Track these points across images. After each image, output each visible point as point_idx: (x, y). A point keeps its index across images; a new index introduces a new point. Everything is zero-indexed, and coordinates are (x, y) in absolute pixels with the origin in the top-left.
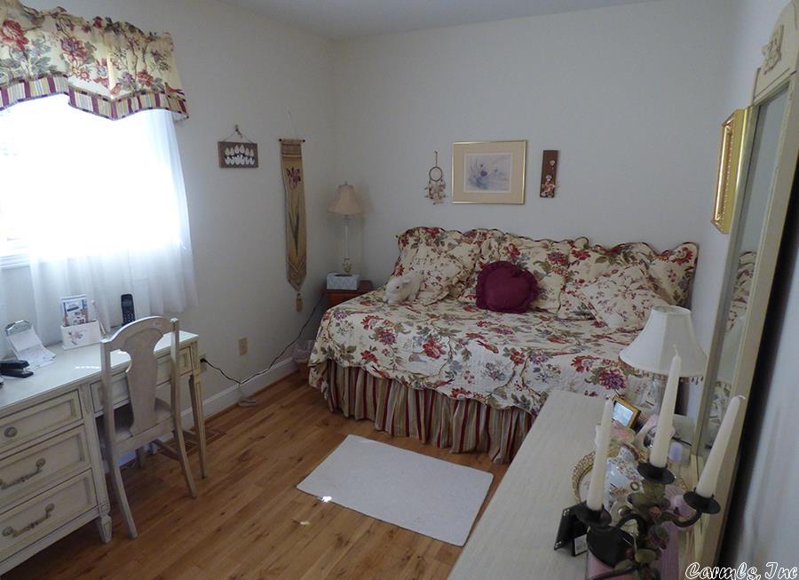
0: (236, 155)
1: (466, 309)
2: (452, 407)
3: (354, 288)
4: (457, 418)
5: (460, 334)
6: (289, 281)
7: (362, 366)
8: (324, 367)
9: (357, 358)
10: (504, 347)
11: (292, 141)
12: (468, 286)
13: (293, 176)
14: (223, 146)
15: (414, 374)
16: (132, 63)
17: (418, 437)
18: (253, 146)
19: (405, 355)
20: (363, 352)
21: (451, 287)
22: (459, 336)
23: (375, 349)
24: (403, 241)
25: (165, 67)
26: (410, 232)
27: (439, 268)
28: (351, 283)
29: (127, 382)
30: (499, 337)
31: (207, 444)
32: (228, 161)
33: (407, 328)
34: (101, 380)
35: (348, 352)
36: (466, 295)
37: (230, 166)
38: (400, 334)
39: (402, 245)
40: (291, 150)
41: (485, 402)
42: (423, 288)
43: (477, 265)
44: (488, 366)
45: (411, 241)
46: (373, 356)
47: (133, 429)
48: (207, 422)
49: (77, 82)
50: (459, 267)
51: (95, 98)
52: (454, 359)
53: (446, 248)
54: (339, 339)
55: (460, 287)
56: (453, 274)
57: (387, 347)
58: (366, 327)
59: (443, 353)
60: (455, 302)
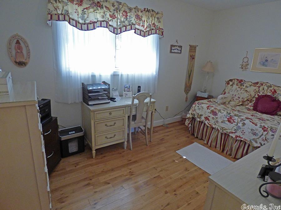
0: (175, 49)
1: (248, 110)
2: (234, 142)
3: (206, 97)
4: (236, 146)
5: (243, 117)
6: (185, 91)
7: (204, 122)
8: (191, 119)
9: (203, 118)
10: (260, 124)
11: (194, 46)
12: (251, 102)
13: (192, 58)
14: (172, 46)
15: (222, 128)
16: (151, 21)
17: (219, 149)
18: (181, 47)
19: (220, 121)
20: (205, 117)
21: (243, 102)
22: (242, 117)
23: (209, 116)
24: (227, 83)
25: (160, 22)
26: (231, 80)
27: (240, 94)
28: (206, 95)
29: (136, 109)
30: (259, 121)
31: (153, 133)
32: (173, 51)
33: (222, 111)
34: (130, 106)
35: (200, 116)
36: (249, 105)
37: (173, 53)
38: (219, 113)
39: (227, 84)
40: (193, 49)
41: (248, 143)
42: (232, 100)
43: (256, 95)
44: (252, 130)
45: (231, 83)
46: (208, 119)
47: (135, 121)
48: (153, 128)
49: (137, 27)
50: (248, 95)
51: (141, 31)
52: (238, 125)
53: (244, 87)
54: (198, 111)
55: (247, 102)
56: (245, 97)
57: (214, 116)
58: (208, 109)
59: (235, 122)
60: (244, 107)
